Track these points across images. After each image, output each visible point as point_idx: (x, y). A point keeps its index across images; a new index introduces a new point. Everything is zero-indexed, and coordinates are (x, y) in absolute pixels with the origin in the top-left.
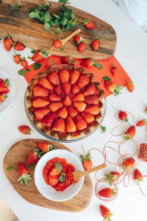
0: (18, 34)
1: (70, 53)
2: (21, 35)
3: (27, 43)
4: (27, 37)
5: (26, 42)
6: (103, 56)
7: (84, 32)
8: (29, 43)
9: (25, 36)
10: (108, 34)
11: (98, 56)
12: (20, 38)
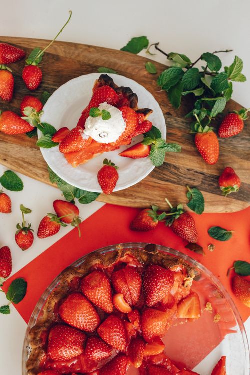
0: (7, 143)
1: (140, 197)
2: (14, 146)
3: (27, 168)
4: (29, 150)
5: (25, 165)
6: (228, 206)
7: (180, 134)
8: (31, 168)
9: (24, 149)
10: (243, 139)
11: (214, 205)
12: (10, 154)
